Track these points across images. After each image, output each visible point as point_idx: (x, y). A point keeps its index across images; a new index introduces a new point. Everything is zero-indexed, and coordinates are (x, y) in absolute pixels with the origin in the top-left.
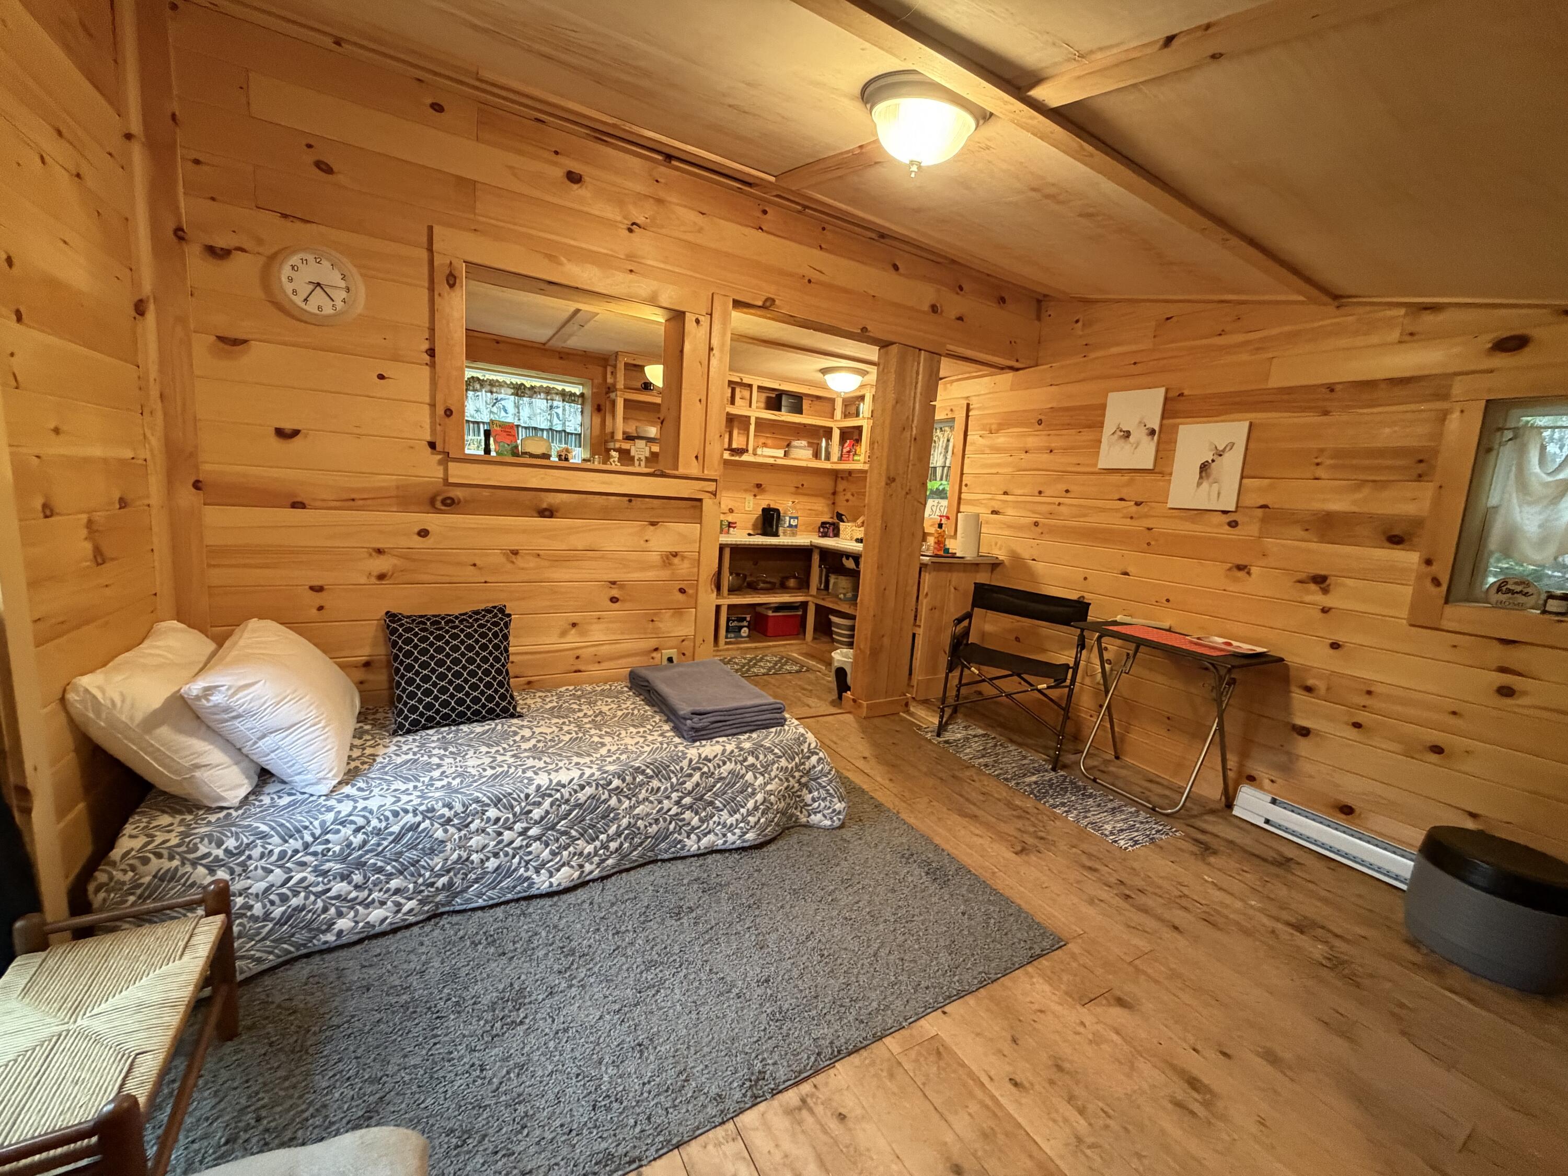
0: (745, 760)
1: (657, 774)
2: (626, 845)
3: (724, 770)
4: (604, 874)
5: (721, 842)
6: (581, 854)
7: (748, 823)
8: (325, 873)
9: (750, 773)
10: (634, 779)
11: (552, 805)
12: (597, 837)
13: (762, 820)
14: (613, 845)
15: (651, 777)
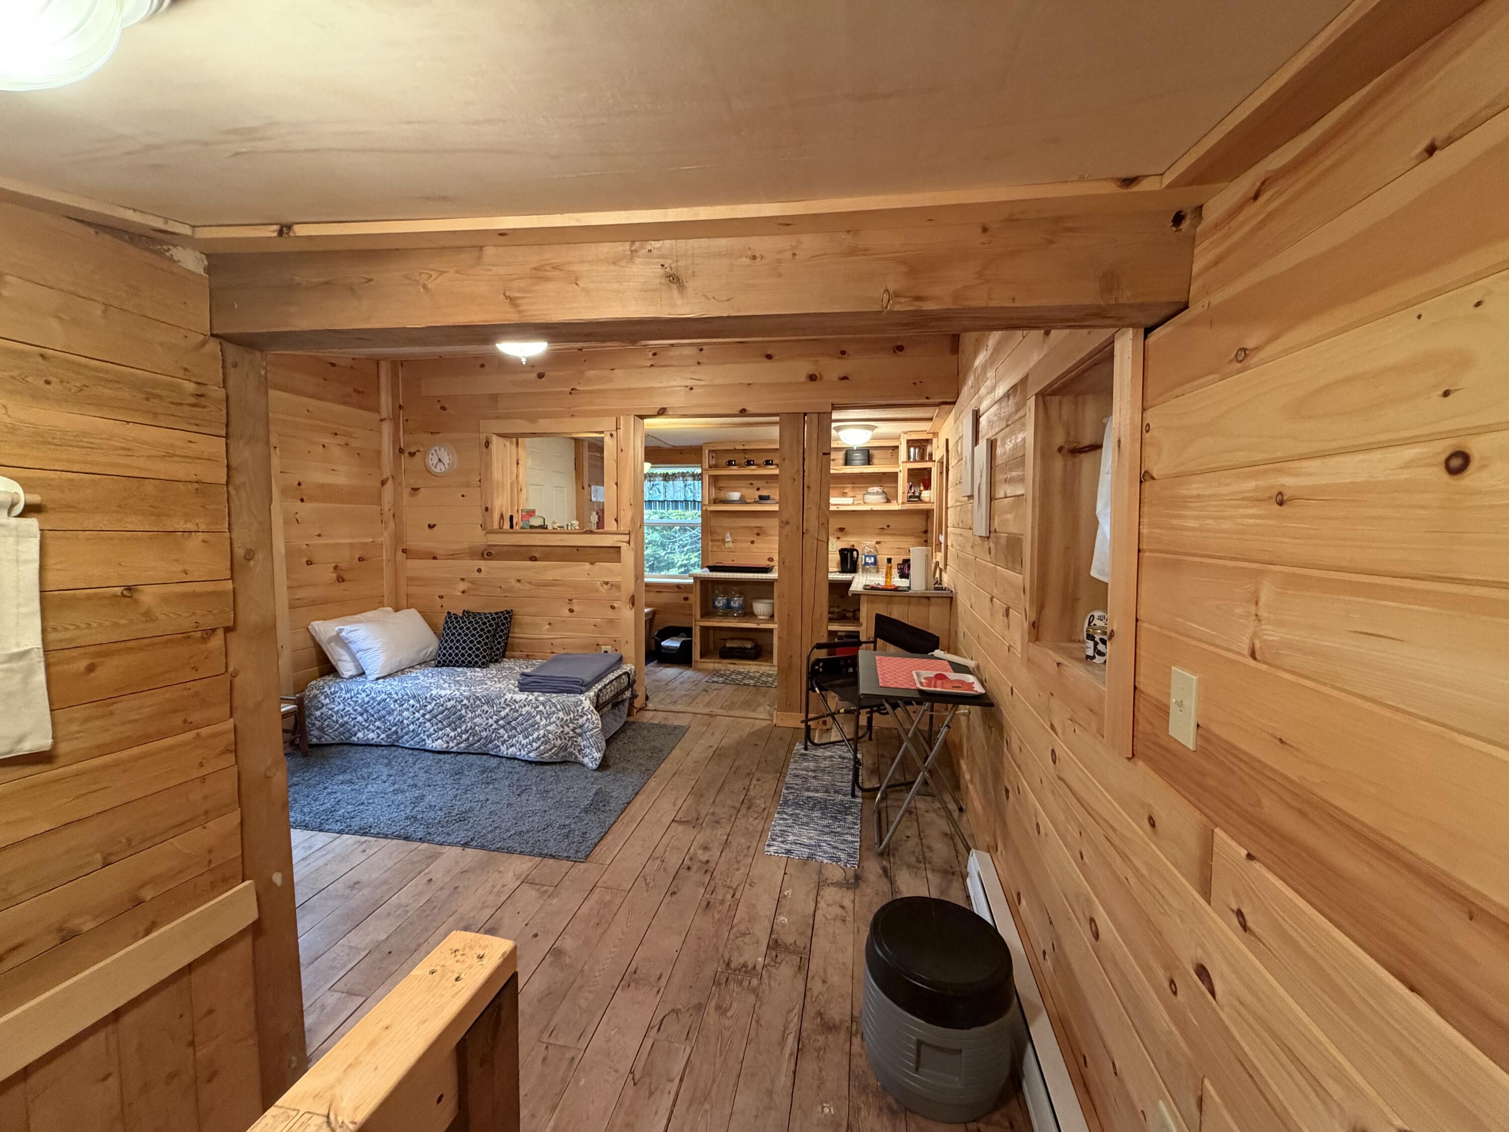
0: (538, 707)
1: (488, 703)
2: (471, 739)
3: (524, 711)
4: (459, 751)
5: (518, 753)
6: (448, 735)
7: (532, 747)
8: (355, 710)
9: (539, 716)
10: (475, 702)
11: (435, 705)
12: (456, 729)
13: (542, 748)
14: (464, 737)
15: (484, 703)
